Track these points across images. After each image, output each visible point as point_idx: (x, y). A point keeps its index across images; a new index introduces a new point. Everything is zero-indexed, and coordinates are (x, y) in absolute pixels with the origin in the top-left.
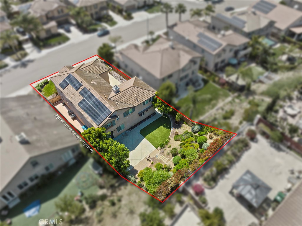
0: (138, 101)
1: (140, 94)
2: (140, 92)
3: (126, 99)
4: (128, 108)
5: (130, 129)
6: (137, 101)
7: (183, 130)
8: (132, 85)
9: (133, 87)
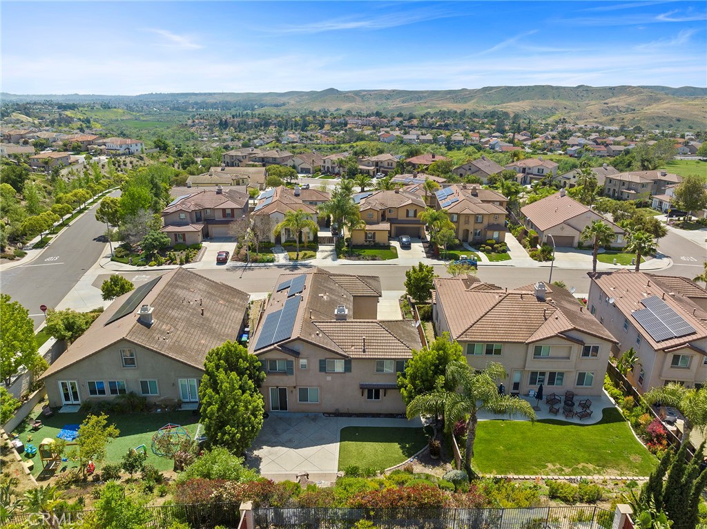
0: (364, 351)
1: (379, 341)
2: (382, 338)
3: (343, 337)
4: (337, 353)
5: (332, 414)
6: (361, 350)
8: (376, 321)
9: (377, 325)
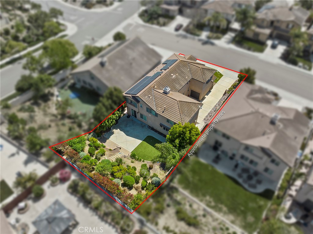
1: (172, 110)
2: (174, 109)
3: (159, 102)
4: (151, 108)
6: (162, 111)
7: (159, 173)
8: (178, 100)
9: (177, 102)
